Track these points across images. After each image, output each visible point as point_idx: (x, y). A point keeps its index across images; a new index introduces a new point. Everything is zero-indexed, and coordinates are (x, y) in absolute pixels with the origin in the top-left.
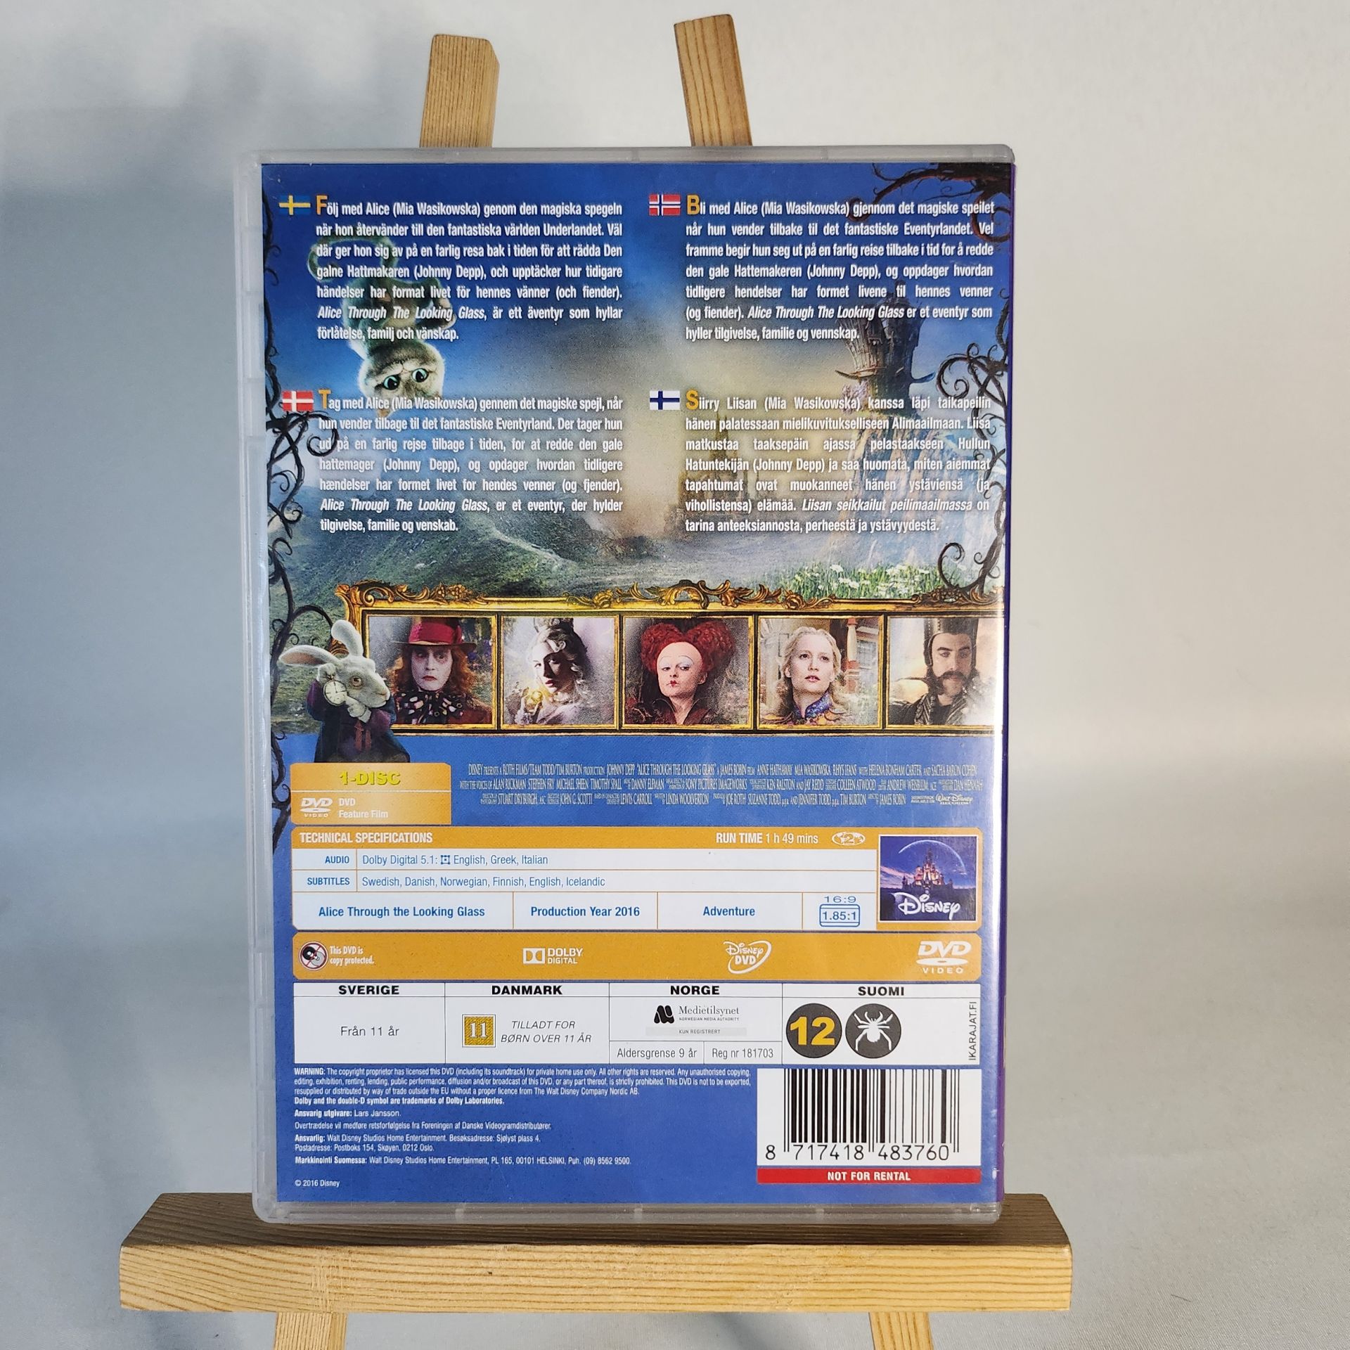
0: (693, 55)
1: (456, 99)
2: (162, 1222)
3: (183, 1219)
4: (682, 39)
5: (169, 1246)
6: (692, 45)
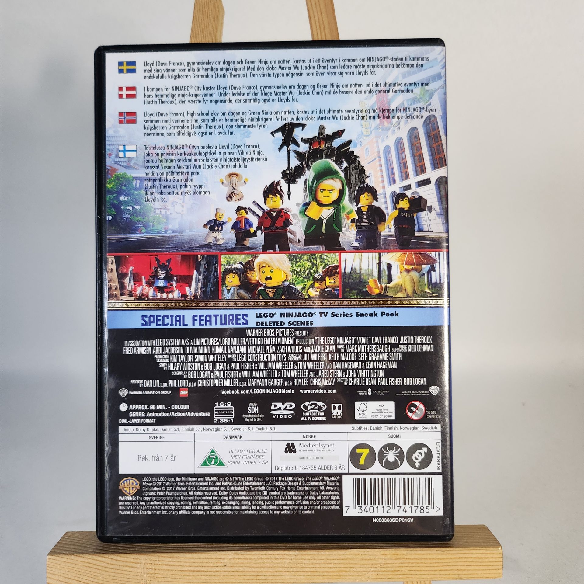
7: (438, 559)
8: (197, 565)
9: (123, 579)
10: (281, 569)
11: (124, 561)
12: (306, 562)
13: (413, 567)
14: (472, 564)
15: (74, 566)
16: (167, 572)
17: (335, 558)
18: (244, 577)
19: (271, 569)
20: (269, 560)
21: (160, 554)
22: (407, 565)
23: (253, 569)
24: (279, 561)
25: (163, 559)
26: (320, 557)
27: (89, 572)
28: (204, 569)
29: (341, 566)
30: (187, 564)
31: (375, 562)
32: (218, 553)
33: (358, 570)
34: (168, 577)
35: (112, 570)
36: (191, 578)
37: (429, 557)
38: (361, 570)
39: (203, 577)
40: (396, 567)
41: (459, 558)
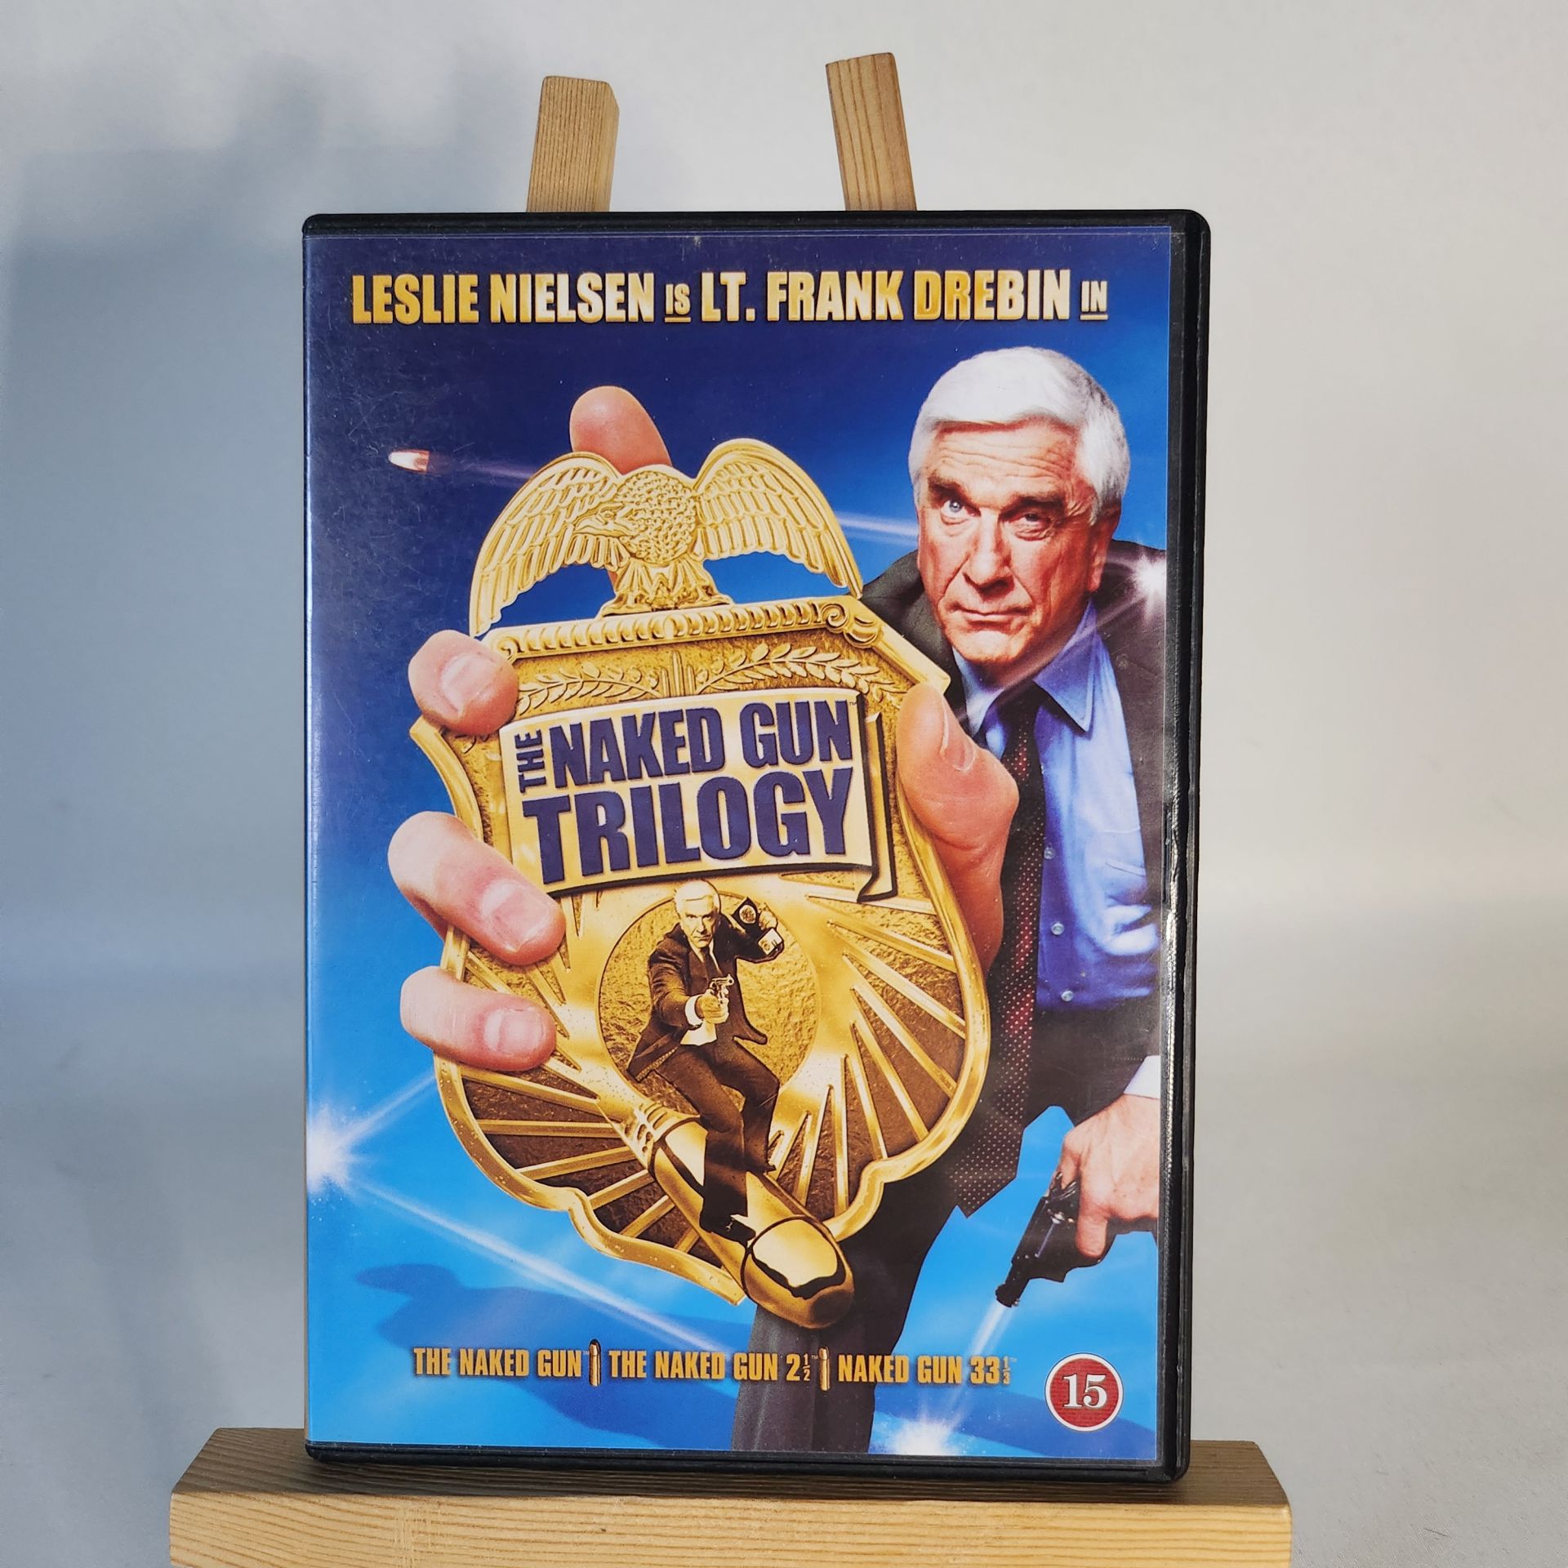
0: (849, 101)
1: (569, 151)
2: (219, 1463)
3: (242, 1460)
4: (834, 83)
5: (227, 1493)
6: (846, 89)
7: (1131, 1530)
8: (535, 1526)
9: (354, 1555)
10: (740, 1543)
11: (357, 1513)
12: (802, 1527)
13: (1067, 1548)
14: (1214, 1546)
15: (235, 1520)
16: (461, 1542)
17: (873, 1521)
18: (647, 1560)
19: (714, 1544)
20: (713, 1522)
21: (443, 1499)
22: (1051, 1543)
23: (673, 1542)
24: (735, 1524)
25: (451, 1509)
26: (836, 1518)
27: (272, 1537)
28: (550, 1537)
29: (888, 1540)
30: (512, 1525)
31: (973, 1534)
32: (587, 1499)
33: (930, 1551)
34: (463, 1552)
35: (328, 1534)
36: (519, 1556)
37: (1107, 1525)
38: (939, 1552)
39: (548, 1557)
40: (1024, 1547)
41: (1182, 1531)
